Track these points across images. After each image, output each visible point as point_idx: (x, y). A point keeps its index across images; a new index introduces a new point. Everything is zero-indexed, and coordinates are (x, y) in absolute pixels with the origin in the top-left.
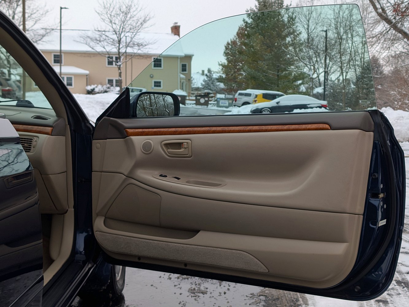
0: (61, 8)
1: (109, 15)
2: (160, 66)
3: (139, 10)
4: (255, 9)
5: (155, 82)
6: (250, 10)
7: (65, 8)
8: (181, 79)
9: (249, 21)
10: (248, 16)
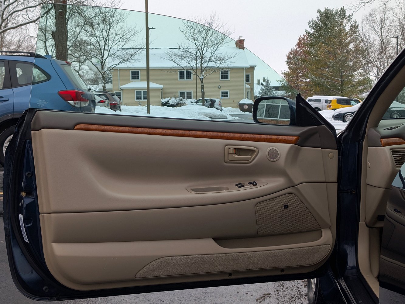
2: (227, 78)
4: (317, 20)
5: (222, 93)
6: (312, 22)
8: (247, 88)
10: (311, 27)
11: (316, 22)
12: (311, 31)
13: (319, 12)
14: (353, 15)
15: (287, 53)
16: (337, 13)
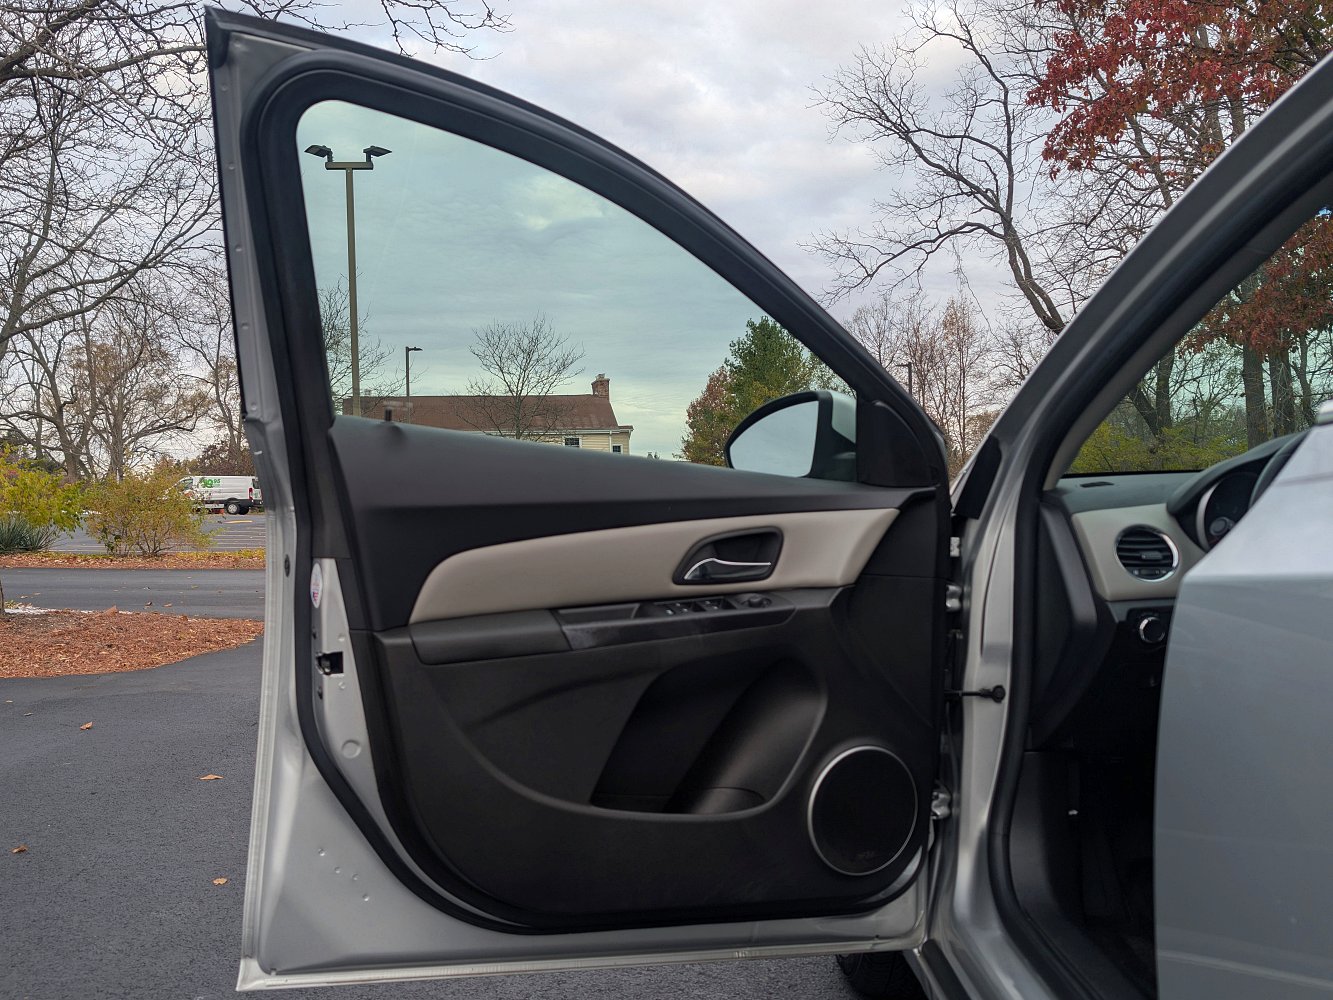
0: (408, 350)
1: (497, 359)
3: (553, 344)
4: (745, 339)
6: (738, 343)
7: (415, 349)
9: (738, 362)
10: (734, 353)
11: (744, 344)
13: (751, 325)
15: (687, 406)
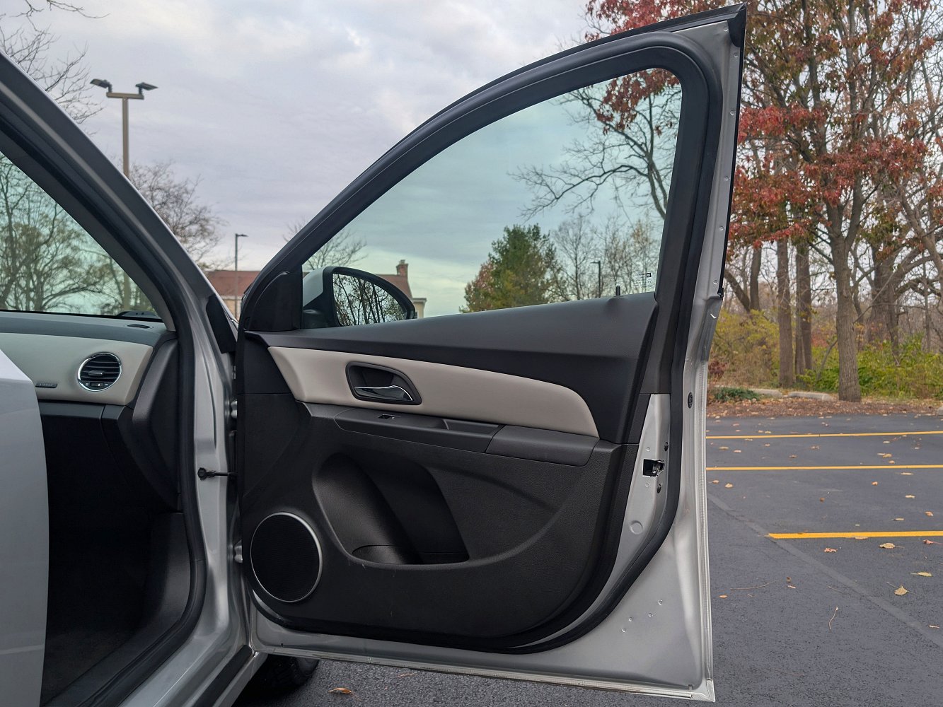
0: (237, 236)
4: (503, 240)
7: (243, 235)
10: (495, 249)
11: (502, 243)
12: (497, 256)
13: (507, 230)
14: (549, 235)
15: (465, 285)
16: (529, 232)
